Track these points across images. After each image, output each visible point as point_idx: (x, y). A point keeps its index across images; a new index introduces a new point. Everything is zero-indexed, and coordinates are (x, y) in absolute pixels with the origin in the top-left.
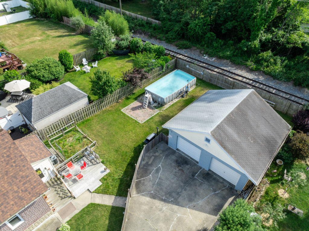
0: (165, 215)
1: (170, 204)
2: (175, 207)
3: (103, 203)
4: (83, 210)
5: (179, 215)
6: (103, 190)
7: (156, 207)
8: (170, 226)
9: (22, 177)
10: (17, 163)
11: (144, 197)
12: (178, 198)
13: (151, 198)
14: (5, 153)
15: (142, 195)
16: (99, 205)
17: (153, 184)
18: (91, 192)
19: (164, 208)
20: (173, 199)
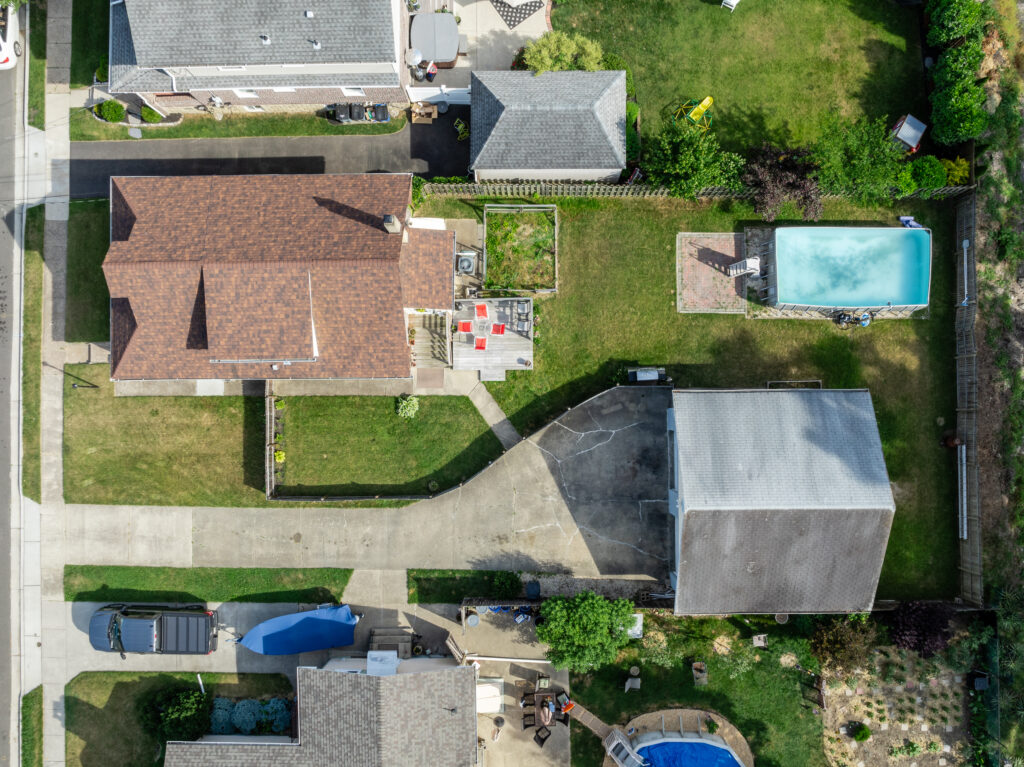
0: (542, 508)
1: (563, 501)
2: (566, 511)
3: (482, 412)
4: (450, 397)
5: (558, 525)
6: (497, 392)
7: (543, 487)
8: (534, 525)
9: (386, 341)
10: (390, 318)
11: (541, 458)
12: (583, 504)
13: (549, 468)
14: (380, 295)
15: (543, 453)
16: (475, 410)
17: (572, 452)
18: (479, 379)
19: (550, 498)
20: (574, 498)
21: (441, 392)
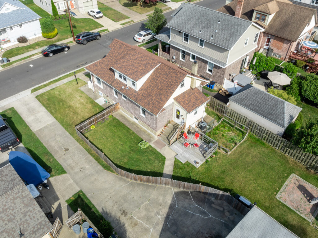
0: (152, 217)
1: (163, 223)
5: (151, 230)
6: (177, 164)
7: (161, 209)
8: (142, 220)
11: (171, 199)
12: (170, 232)
13: (170, 205)
15: (173, 197)
16: (164, 163)
17: (185, 208)
18: (175, 156)
19: (159, 217)
20: (169, 226)
21: (158, 150)
